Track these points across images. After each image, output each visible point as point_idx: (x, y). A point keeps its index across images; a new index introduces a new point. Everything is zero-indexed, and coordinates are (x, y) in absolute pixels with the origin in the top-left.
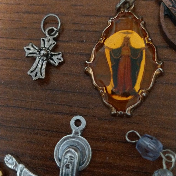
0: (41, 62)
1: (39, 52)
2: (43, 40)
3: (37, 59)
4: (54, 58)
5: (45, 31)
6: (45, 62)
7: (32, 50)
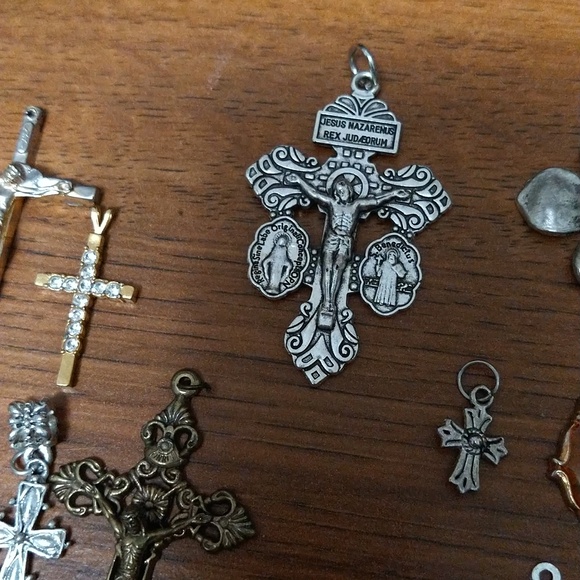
0: (470, 457)
1: (468, 439)
2: (470, 413)
3: (464, 452)
4: (492, 448)
5: (469, 394)
6: (477, 458)
7: (453, 435)
